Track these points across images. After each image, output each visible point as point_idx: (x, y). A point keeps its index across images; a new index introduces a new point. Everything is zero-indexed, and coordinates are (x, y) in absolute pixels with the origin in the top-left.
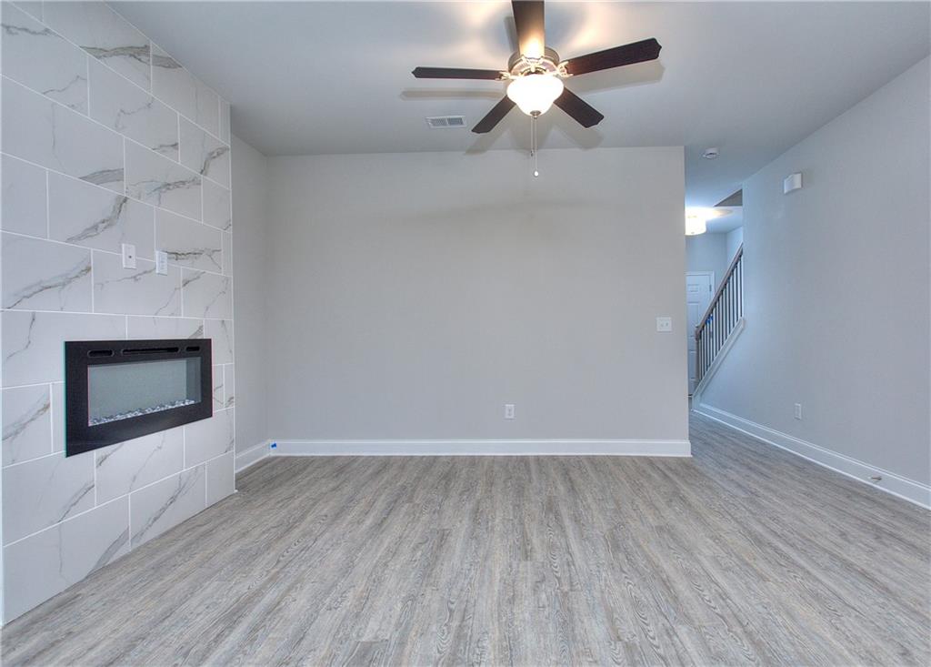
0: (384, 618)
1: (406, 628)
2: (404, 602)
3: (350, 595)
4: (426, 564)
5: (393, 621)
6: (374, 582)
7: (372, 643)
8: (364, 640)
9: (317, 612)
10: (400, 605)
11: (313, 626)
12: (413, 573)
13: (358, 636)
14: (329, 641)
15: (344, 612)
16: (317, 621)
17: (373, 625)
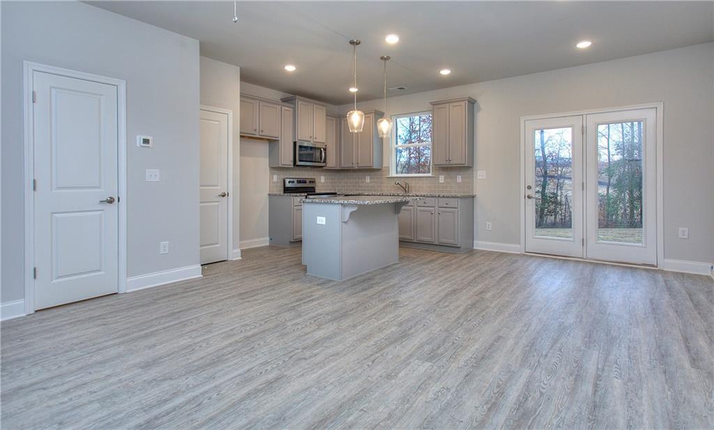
0: (414, 371)
1: (405, 361)
2: (396, 375)
3: (431, 395)
4: (356, 402)
5: (409, 367)
6: (408, 400)
7: (427, 361)
8: (430, 364)
9: (457, 390)
10: (400, 375)
11: (459, 381)
12: (373, 397)
13: (433, 366)
14: (450, 369)
15: (438, 384)
16: (457, 383)
17: (422, 369)
